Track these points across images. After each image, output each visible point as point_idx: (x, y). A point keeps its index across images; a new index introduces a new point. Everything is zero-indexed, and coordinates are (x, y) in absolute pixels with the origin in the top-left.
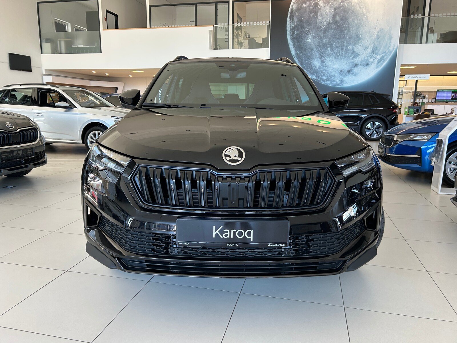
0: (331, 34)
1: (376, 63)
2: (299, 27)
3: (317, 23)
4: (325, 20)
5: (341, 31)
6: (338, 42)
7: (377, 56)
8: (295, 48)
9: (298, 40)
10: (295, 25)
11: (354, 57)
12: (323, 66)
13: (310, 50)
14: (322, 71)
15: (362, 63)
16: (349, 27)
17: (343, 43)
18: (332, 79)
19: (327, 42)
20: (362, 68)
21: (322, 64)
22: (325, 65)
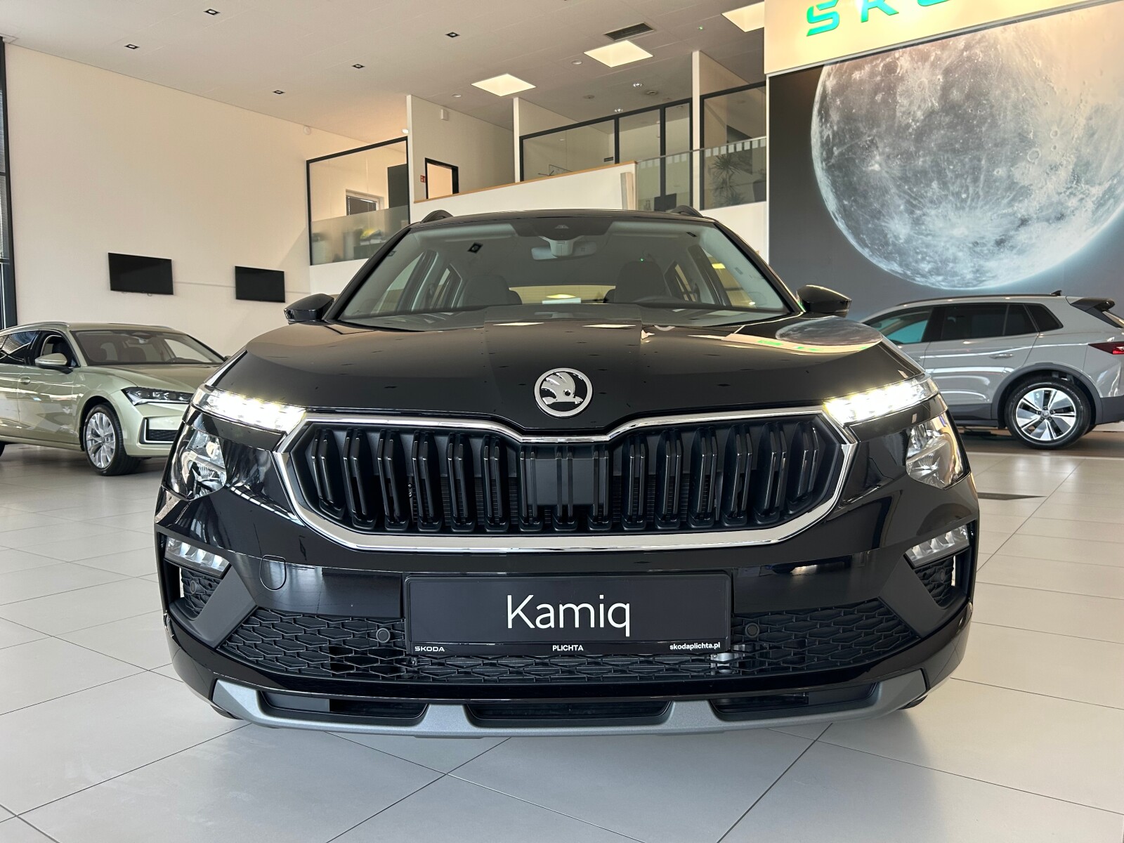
0: (939, 141)
1: (1089, 210)
2: (845, 136)
3: (894, 118)
4: (920, 106)
5: (970, 129)
6: (961, 161)
7: (1091, 189)
8: (836, 193)
9: (844, 170)
10: (833, 131)
11: (1013, 200)
12: (920, 234)
13: (878, 194)
14: (918, 248)
15: (1044, 213)
16: (992, 115)
17: (976, 162)
18: (948, 269)
19: (927, 166)
20: (1042, 228)
21: (916, 230)
22: (924, 232)
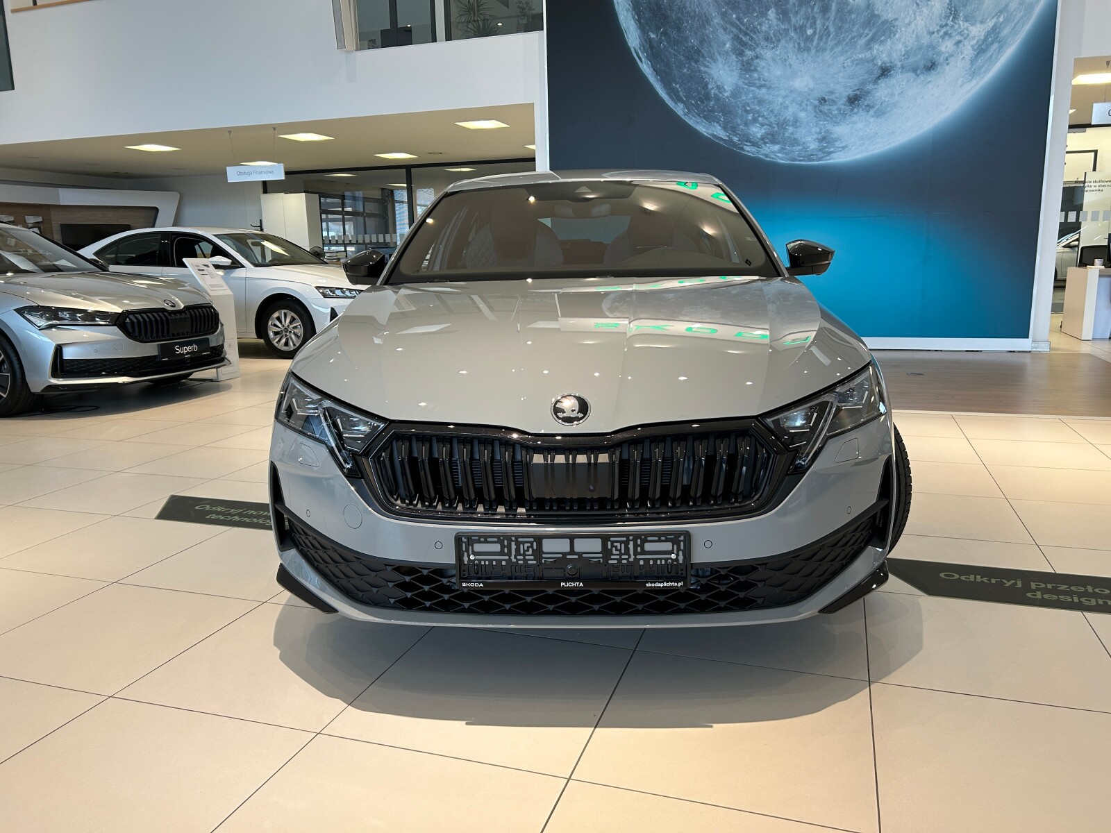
1: (967, 58)
7: (971, 28)
8: (639, 20)
11: (872, 40)
12: (751, 84)
13: (696, 24)
14: (749, 106)
15: (911, 60)
20: (908, 81)
21: (746, 78)
22: (757, 81)
